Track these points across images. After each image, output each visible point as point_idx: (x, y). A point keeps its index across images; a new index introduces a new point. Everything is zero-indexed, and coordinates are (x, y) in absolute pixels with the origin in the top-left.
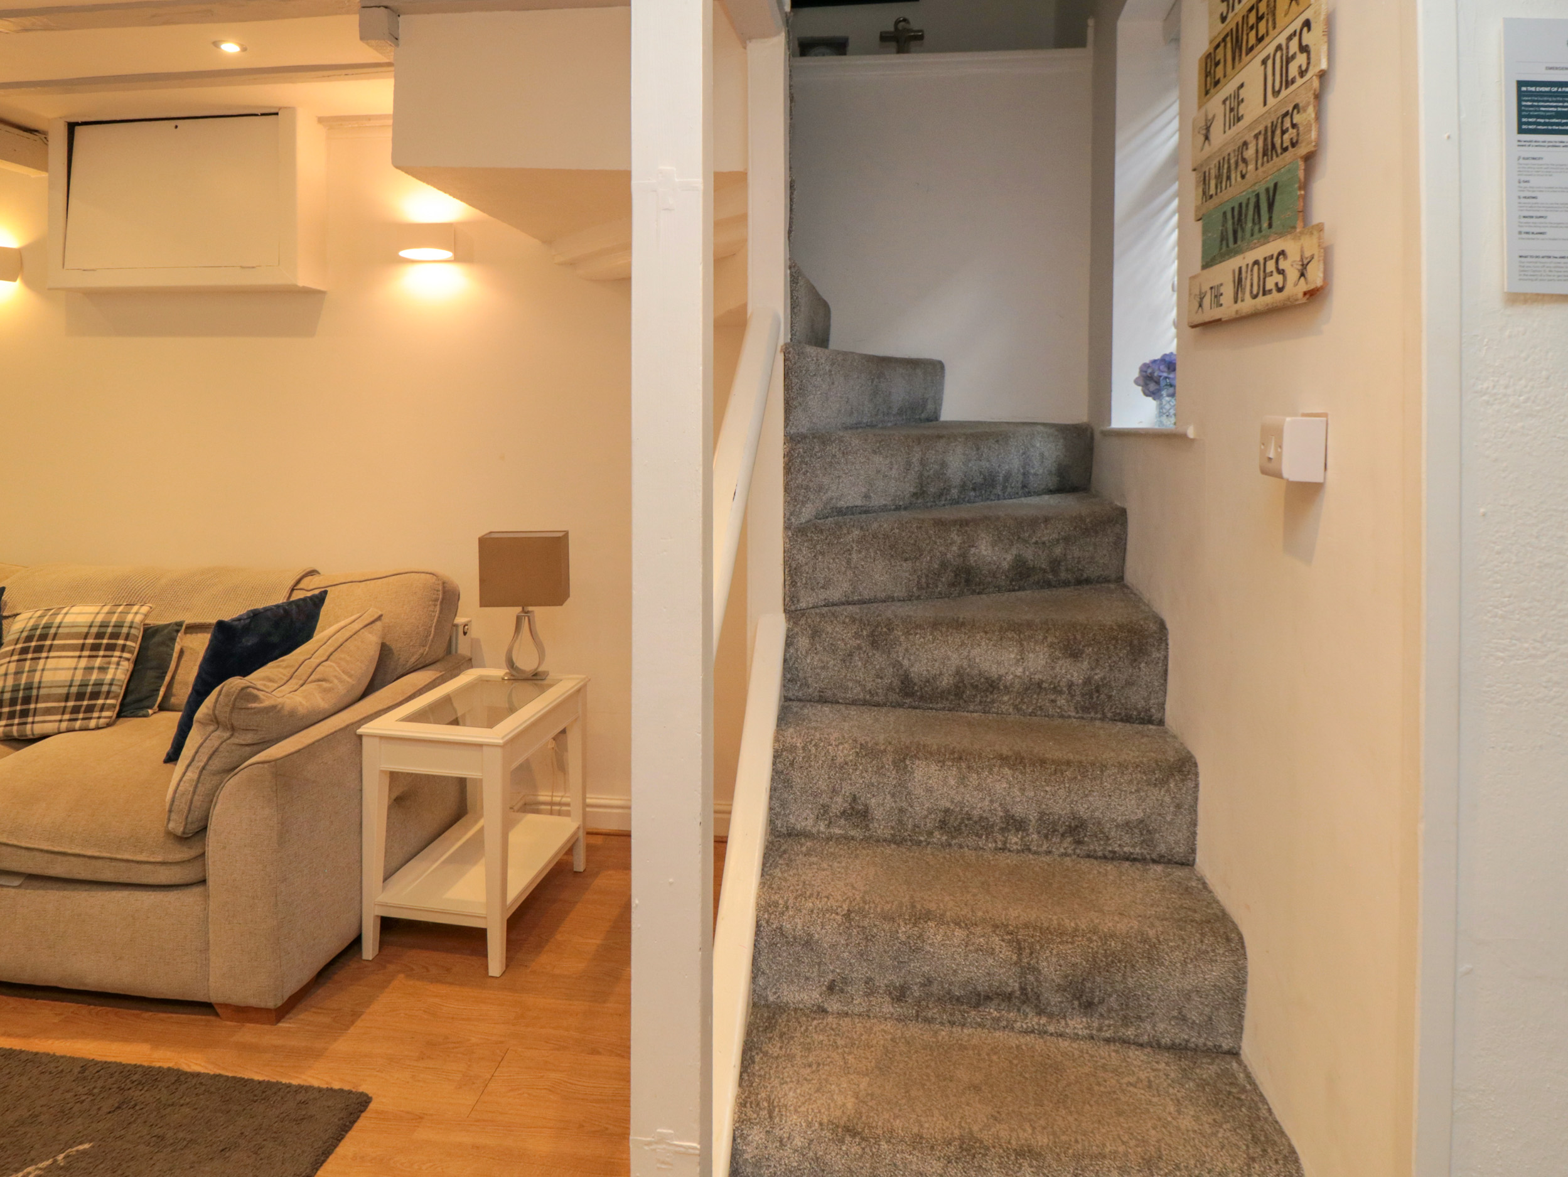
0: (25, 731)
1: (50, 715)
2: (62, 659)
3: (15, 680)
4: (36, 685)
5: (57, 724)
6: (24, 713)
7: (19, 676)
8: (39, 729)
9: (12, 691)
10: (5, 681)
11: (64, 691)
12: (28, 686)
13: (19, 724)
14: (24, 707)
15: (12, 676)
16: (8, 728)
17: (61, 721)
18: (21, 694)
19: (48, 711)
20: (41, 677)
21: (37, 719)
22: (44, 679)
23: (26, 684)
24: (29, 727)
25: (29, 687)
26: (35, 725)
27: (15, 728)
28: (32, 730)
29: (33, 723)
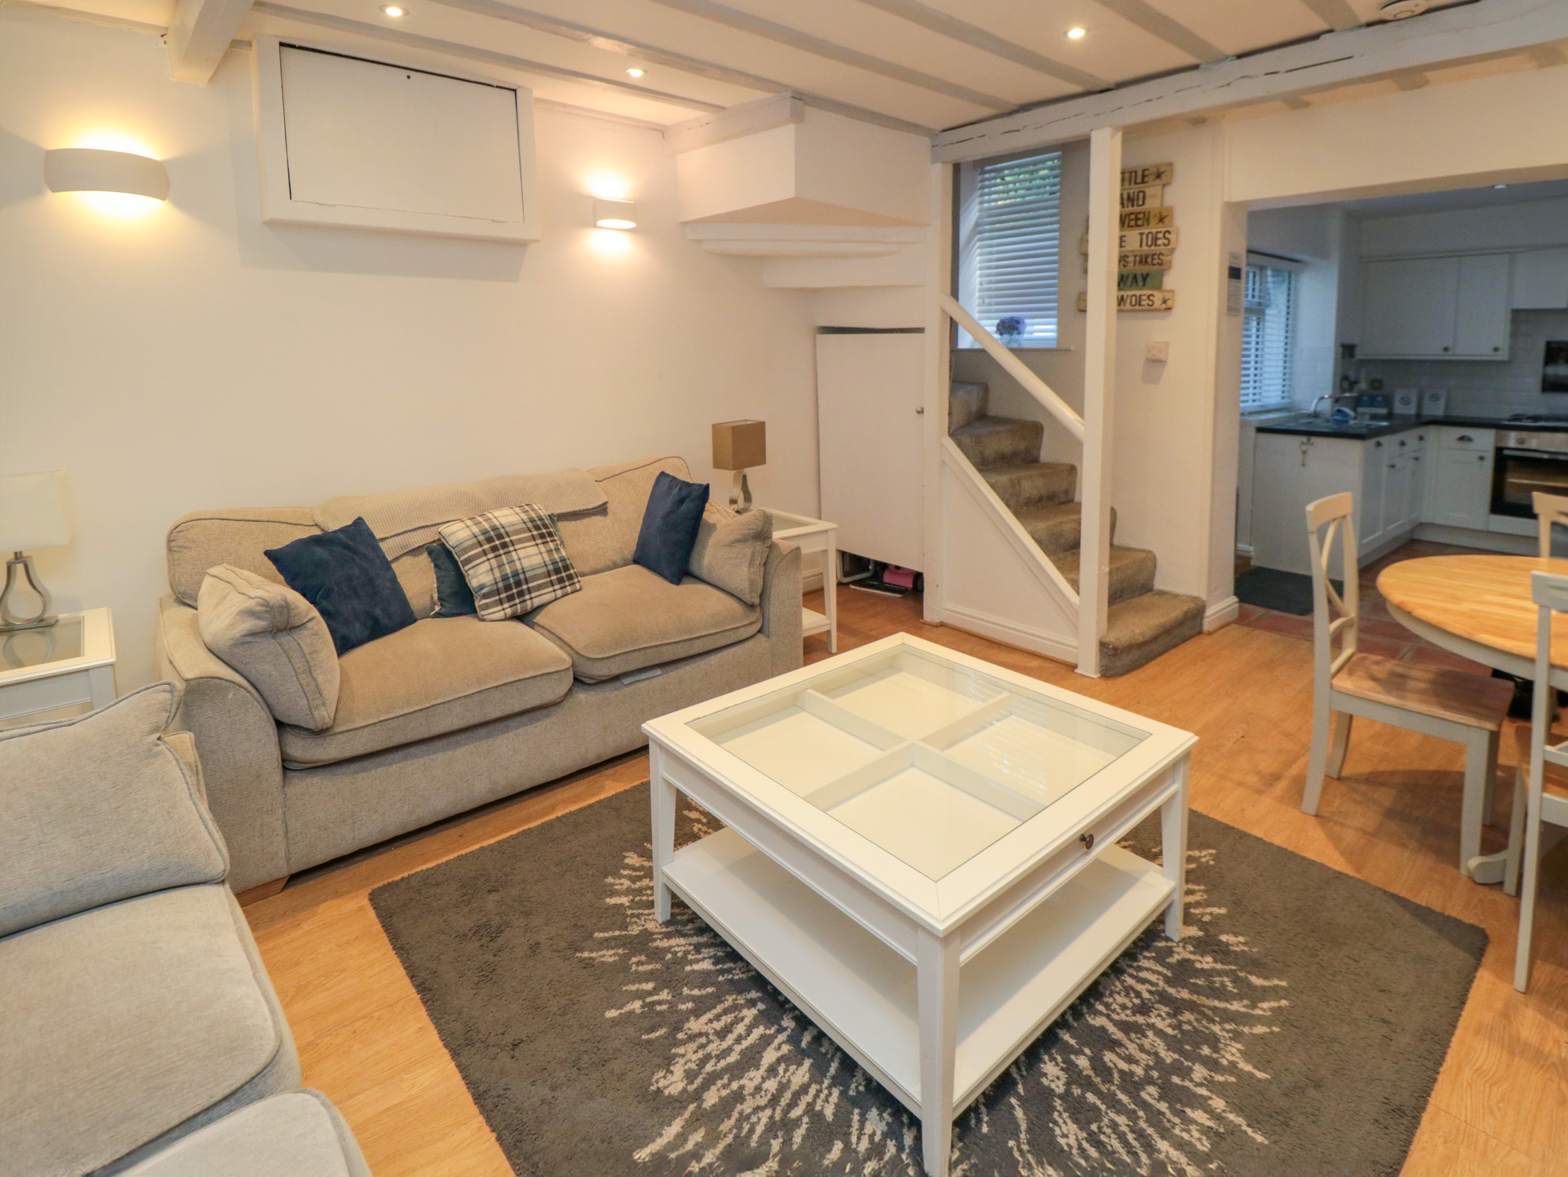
0: (526, 606)
1: (543, 589)
2: (527, 549)
3: (500, 572)
4: (520, 571)
5: (553, 594)
6: (521, 594)
7: (502, 568)
8: (537, 602)
9: (503, 580)
10: (493, 574)
11: (544, 570)
12: (514, 574)
13: (520, 603)
14: (519, 589)
15: (497, 569)
16: (514, 608)
17: (554, 591)
18: (512, 581)
19: (539, 587)
20: (521, 564)
21: (533, 595)
22: (524, 566)
23: (512, 572)
24: (529, 602)
25: (516, 574)
26: (534, 600)
27: (519, 606)
28: (532, 604)
29: (531, 598)
